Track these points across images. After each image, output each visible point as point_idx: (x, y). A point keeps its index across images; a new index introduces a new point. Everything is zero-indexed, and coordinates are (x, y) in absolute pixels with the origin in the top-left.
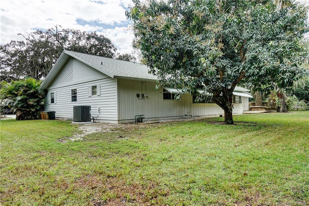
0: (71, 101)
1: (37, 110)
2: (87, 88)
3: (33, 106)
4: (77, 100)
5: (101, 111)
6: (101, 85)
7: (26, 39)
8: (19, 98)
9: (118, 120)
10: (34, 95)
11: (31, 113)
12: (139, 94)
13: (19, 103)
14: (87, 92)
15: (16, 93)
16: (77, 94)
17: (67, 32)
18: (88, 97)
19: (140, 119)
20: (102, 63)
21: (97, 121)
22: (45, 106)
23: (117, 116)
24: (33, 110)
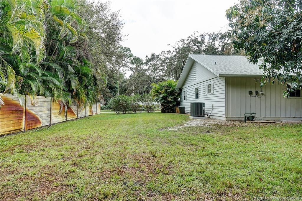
0: (195, 98)
1: (174, 106)
2: (205, 86)
3: (171, 102)
4: (199, 97)
5: (214, 107)
6: (214, 84)
7: (173, 48)
8: (161, 96)
9: (226, 117)
10: (172, 93)
11: (170, 107)
12: (252, 92)
13: (162, 100)
14: (205, 90)
15: (160, 92)
16: (199, 92)
17: (203, 36)
18: (205, 95)
19: (250, 118)
20: (215, 63)
21: (211, 117)
22: (181, 102)
23: (224, 113)
24: (171, 105)
